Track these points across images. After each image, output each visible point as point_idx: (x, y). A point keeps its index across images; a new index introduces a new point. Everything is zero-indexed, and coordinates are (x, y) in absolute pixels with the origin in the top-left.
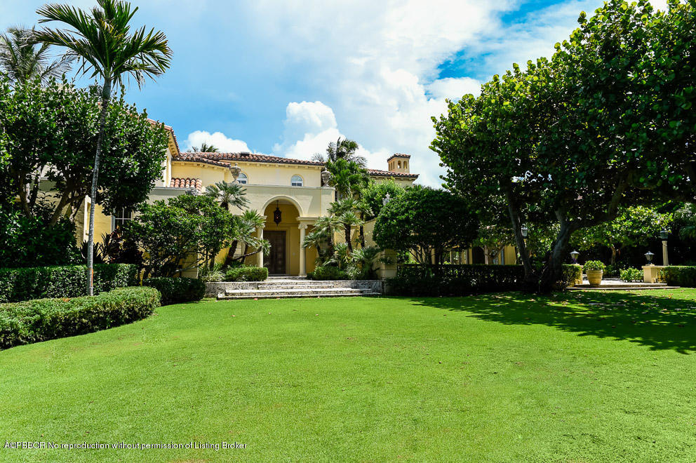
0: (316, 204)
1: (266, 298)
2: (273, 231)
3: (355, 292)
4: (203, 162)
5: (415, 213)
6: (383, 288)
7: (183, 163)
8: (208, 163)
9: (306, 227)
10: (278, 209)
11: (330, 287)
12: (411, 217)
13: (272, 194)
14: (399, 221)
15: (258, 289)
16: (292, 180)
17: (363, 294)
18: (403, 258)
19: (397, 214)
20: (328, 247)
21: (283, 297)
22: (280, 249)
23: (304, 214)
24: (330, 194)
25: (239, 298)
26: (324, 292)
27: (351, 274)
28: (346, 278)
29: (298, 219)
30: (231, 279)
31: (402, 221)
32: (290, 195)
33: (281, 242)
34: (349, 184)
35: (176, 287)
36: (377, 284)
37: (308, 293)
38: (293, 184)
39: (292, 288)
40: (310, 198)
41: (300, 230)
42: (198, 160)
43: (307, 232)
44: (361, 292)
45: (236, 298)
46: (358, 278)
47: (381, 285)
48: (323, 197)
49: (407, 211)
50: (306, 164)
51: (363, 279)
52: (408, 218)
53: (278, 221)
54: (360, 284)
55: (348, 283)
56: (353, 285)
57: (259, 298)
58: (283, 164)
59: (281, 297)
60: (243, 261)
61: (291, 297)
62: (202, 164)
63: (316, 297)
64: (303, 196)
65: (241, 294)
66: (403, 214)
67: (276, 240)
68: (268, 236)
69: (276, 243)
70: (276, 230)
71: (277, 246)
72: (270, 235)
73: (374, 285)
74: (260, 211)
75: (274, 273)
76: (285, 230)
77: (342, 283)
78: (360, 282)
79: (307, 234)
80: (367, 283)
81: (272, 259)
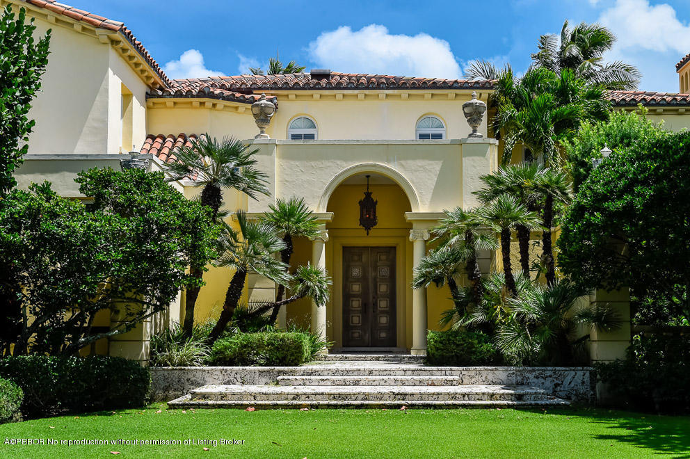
0: (449, 182)
1: (275, 406)
2: (366, 248)
3: (502, 396)
4: (212, 95)
5: (649, 192)
6: (593, 388)
7: (169, 101)
8: (224, 99)
9: (427, 237)
10: (368, 195)
11: (451, 383)
12: (638, 204)
13: (346, 160)
14: (609, 215)
15: (277, 383)
16: (418, 127)
17: (523, 404)
18: (666, 310)
19: (605, 198)
20: (470, 284)
21: (317, 407)
22: (383, 288)
23: (422, 206)
24: (483, 154)
25: (214, 406)
26: (421, 396)
27: (511, 351)
28: (497, 360)
29: (409, 217)
30: (221, 360)
31: (618, 214)
32: (388, 161)
33: (385, 272)
34: (552, 128)
35: (61, 377)
36: (575, 377)
37: (380, 396)
38: (422, 136)
39: (356, 383)
40: (436, 166)
41: (412, 243)
42: (202, 94)
43: (427, 247)
44: (519, 397)
45: (207, 406)
46: (528, 360)
47: (587, 378)
48: (467, 162)
49: (628, 189)
50: (451, 87)
51: (543, 363)
52: (630, 206)
53: (368, 222)
54: (531, 376)
55: (501, 373)
56: (514, 379)
57: (258, 407)
58: (396, 92)
59: (312, 406)
60: (273, 317)
61: (336, 406)
62: (209, 102)
63: (399, 406)
64: (420, 163)
65: (223, 396)
66: (620, 197)
67: (375, 268)
68: (356, 258)
69: (373, 274)
70: (374, 246)
71: (377, 282)
72: (360, 256)
73: (569, 378)
74: (318, 200)
75: (370, 345)
76: (394, 245)
77: (484, 374)
78: (531, 372)
79: (426, 253)
80: (549, 373)
81: (365, 312)
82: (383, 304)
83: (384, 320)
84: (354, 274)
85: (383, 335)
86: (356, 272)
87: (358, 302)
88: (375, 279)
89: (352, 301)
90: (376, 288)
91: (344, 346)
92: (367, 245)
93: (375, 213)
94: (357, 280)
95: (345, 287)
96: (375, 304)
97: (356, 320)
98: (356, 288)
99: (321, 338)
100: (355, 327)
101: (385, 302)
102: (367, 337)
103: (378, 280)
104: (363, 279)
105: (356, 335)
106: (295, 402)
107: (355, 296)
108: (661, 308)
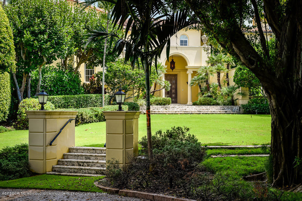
2: (169, 75)
3: (222, 112)
9: (192, 73)
10: (173, 60)
11: (208, 109)
15: (167, 109)
16: (180, 38)
22: (173, 86)
23: (191, 64)
26: (204, 112)
27: (220, 102)
28: (218, 104)
29: (187, 67)
32: (182, 52)
33: (174, 82)
36: (236, 108)
41: (188, 74)
43: (193, 75)
44: (226, 112)
46: (224, 104)
47: (238, 108)
51: (228, 105)
53: (173, 68)
55: (218, 107)
56: (221, 108)
57: (169, 114)
59: (181, 114)
60: (153, 94)
70: (171, 74)
72: (167, 77)
73: (234, 109)
74: (163, 62)
76: (177, 74)
77: (215, 107)
78: (226, 107)
79: (192, 77)
80: (230, 107)
81: (168, 93)
83: (173, 95)
93: (175, 65)
101: (174, 90)
103: (172, 84)
106: (176, 113)
108: (254, 92)
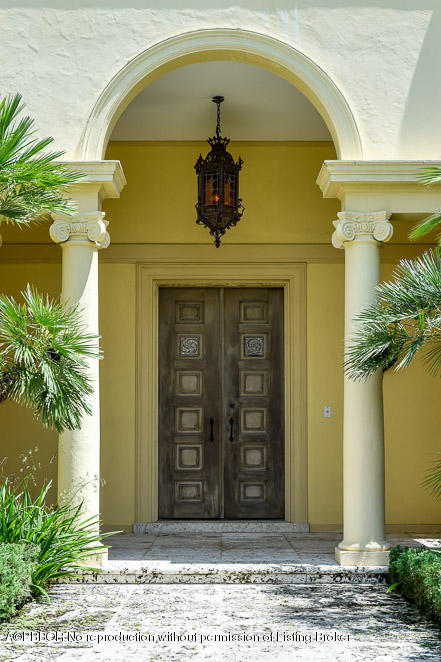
2: (213, 290)
10: (218, 145)
22: (253, 384)
29: (332, 174)
33: (258, 345)
53: (218, 211)
67: (235, 338)
68: (190, 313)
69: (231, 351)
70: (231, 284)
71: (237, 369)
72: (199, 308)
74: (78, 130)
75: (222, 516)
76: (279, 284)
81: (212, 439)
82: (253, 421)
83: (254, 457)
84: (186, 351)
85: (253, 492)
86: (190, 346)
87: (195, 416)
88: (234, 362)
89: (182, 412)
90: (236, 381)
91: (161, 518)
92: (213, 284)
93: (236, 188)
94: (192, 365)
95: (165, 383)
96: (234, 421)
97: (189, 458)
98: (190, 383)
99: (82, 518)
100: (188, 474)
101: (258, 416)
102: (215, 498)
103: (241, 364)
104: (207, 363)
105: (191, 492)
107: (188, 402)
